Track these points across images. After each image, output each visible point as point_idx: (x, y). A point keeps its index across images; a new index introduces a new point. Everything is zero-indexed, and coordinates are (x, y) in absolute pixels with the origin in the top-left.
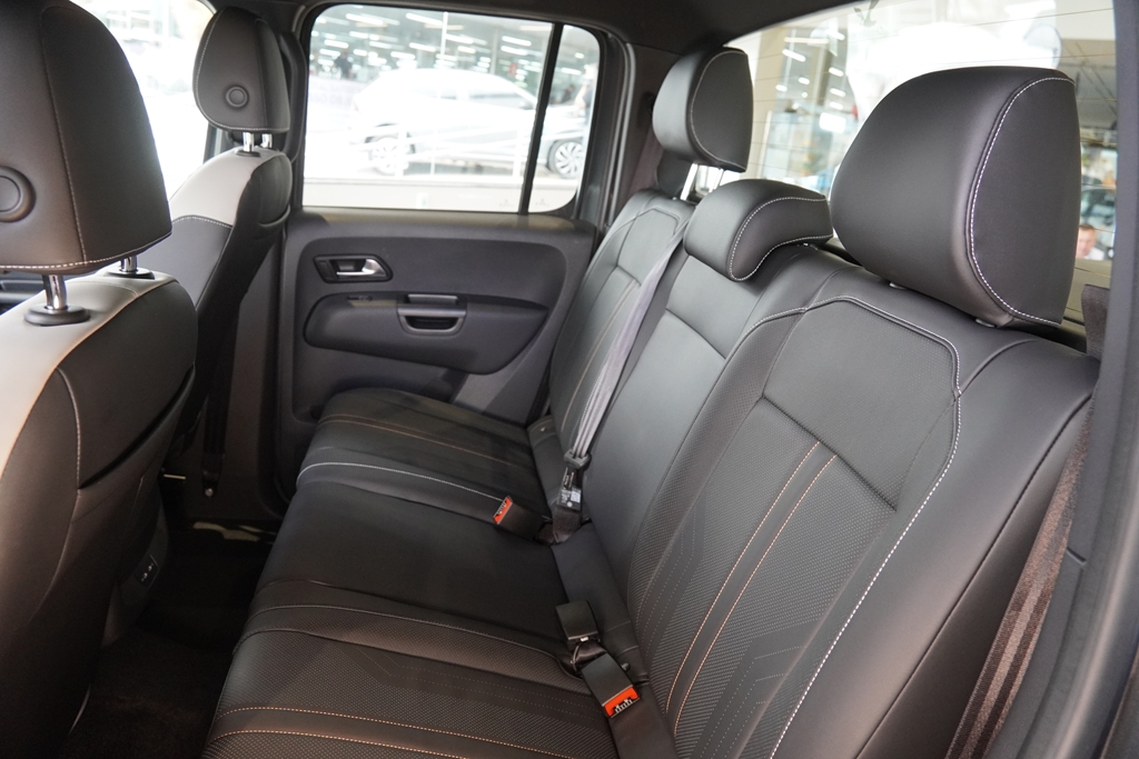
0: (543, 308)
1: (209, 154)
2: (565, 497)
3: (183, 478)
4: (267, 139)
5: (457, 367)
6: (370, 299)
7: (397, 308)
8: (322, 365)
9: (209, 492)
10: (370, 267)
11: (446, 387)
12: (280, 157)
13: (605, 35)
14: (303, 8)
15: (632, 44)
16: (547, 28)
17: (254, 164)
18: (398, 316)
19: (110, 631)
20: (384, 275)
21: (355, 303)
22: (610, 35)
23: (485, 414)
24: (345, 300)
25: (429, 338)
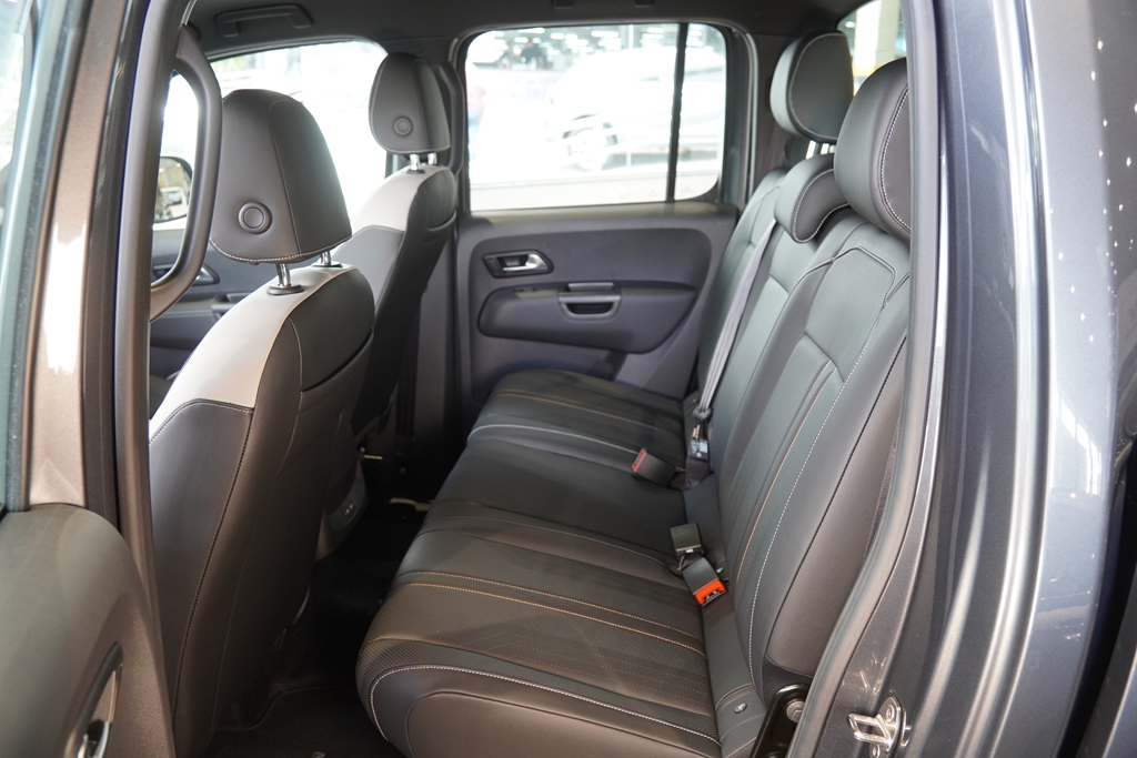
0: (693, 288)
1: (389, 172)
2: (694, 449)
3: (380, 458)
4: (432, 158)
5: (616, 348)
6: (534, 290)
7: (558, 296)
8: (495, 352)
9: (403, 470)
10: (533, 261)
11: (608, 369)
12: (442, 172)
13: (730, 30)
14: (456, 40)
15: (751, 34)
16: (674, 28)
17: (420, 179)
18: (560, 303)
19: (323, 547)
20: (546, 268)
21: (520, 295)
22: (734, 30)
23: (644, 390)
24: (511, 292)
25: (587, 322)
